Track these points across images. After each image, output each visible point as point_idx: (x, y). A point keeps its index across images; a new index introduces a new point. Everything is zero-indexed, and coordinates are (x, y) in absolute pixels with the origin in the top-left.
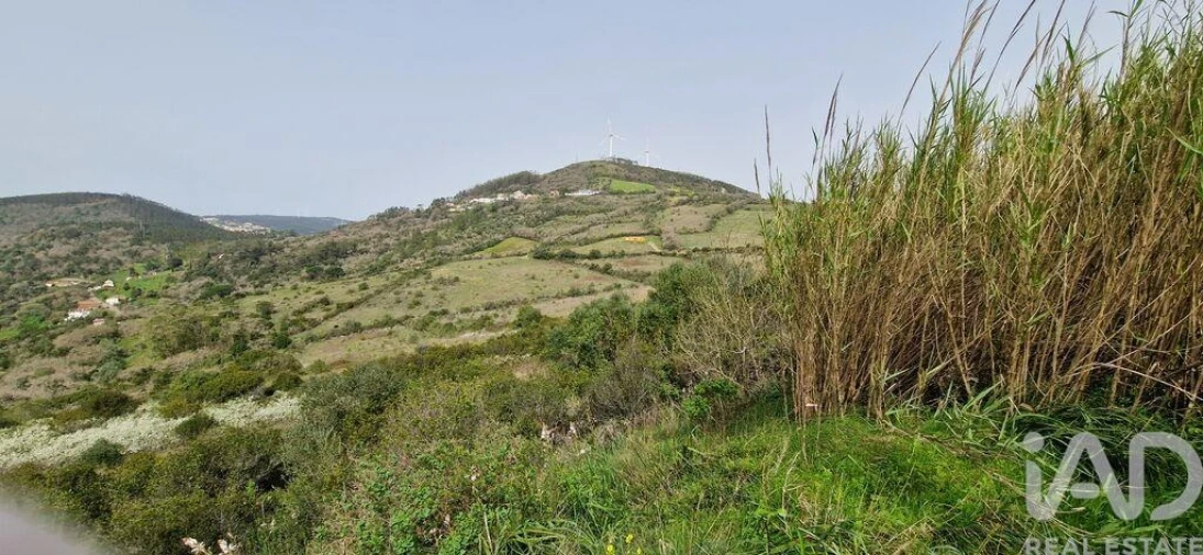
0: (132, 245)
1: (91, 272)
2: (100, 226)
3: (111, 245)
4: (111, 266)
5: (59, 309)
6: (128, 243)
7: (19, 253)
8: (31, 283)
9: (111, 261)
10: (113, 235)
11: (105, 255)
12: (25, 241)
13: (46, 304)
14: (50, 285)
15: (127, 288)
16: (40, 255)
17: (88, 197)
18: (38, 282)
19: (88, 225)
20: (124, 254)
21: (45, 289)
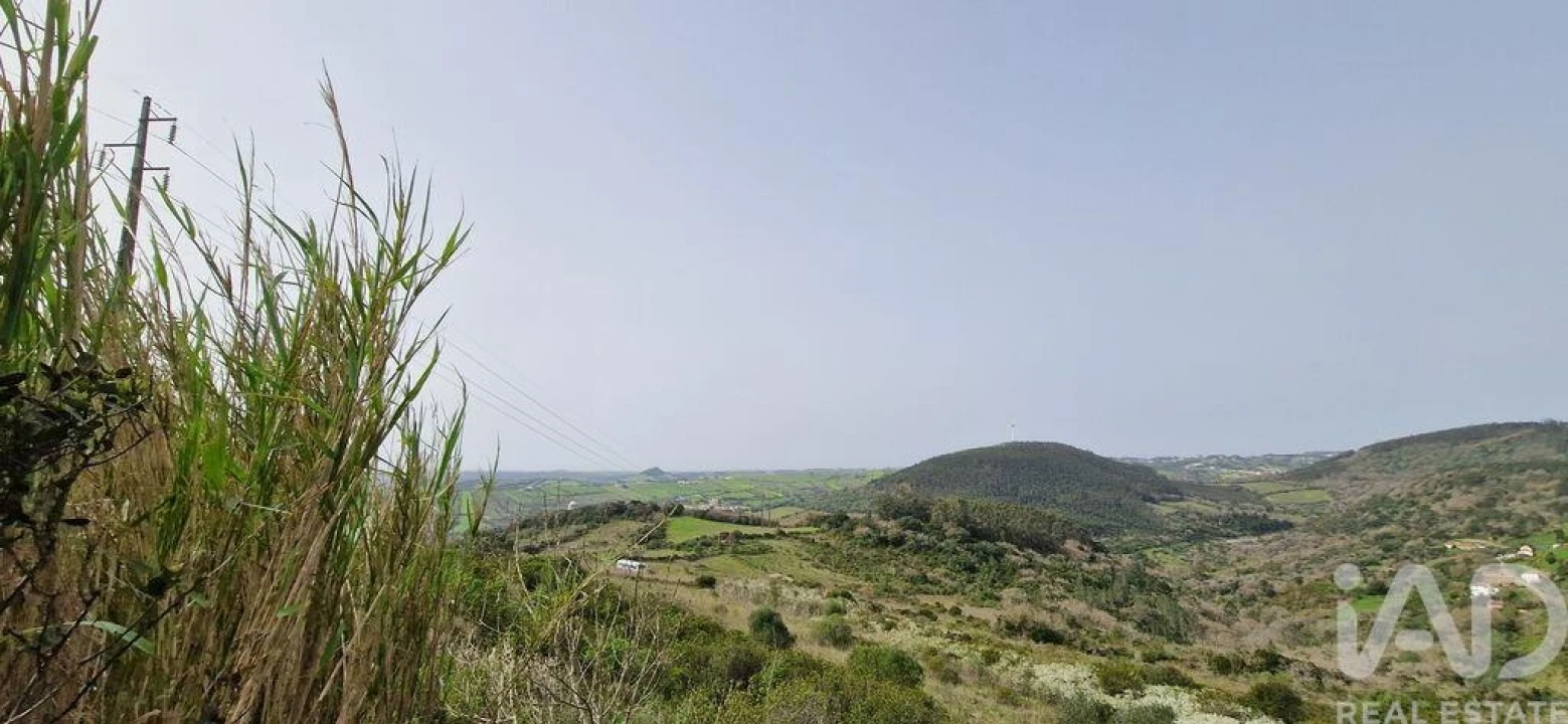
0: (1560, 495)
1: (1501, 532)
2: (1510, 468)
3: (1529, 494)
4: (1529, 526)
5: (1458, 579)
6: (1552, 492)
7: (1414, 504)
8: (1427, 542)
9: (1529, 518)
10: (1528, 480)
11: (1520, 509)
12: (1418, 489)
13: (1442, 570)
14: (1449, 546)
15: (1552, 561)
16: (1436, 507)
17: (1494, 429)
18: (1436, 541)
19: (1498, 467)
20: (1548, 508)
21: (1444, 551)
